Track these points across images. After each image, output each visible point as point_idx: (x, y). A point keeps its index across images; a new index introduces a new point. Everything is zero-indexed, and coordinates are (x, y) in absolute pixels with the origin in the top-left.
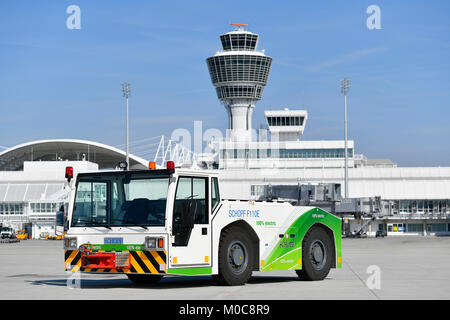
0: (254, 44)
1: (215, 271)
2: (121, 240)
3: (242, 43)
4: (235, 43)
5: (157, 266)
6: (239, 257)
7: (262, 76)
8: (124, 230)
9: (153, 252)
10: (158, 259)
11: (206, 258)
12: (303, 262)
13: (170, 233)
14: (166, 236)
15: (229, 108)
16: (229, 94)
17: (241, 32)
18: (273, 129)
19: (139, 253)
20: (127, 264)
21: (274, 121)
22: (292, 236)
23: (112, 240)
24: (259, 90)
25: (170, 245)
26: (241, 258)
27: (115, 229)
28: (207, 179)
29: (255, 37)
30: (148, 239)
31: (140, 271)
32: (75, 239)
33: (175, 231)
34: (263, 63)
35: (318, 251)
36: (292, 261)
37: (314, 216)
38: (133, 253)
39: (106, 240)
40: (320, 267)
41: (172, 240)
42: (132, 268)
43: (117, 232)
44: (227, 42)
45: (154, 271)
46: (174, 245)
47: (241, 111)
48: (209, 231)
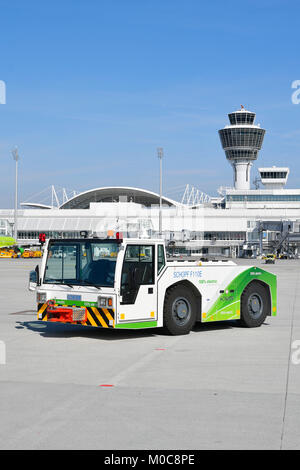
0: (252, 120)
1: (160, 324)
2: (80, 296)
3: (244, 120)
4: (239, 120)
5: (107, 321)
6: (183, 311)
7: (258, 143)
8: (83, 288)
9: (104, 309)
10: (108, 315)
11: (152, 313)
12: (241, 312)
13: (118, 293)
14: (114, 297)
15: (234, 166)
16: (234, 156)
17: (243, 111)
18: (264, 180)
19: (93, 309)
20: (84, 318)
21: (265, 175)
22: (232, 291)
23: (73, 296)
24: (256, 153)
25: (118, 304)
26: (185, 311)
27: (76, 288)
28: (153, 246)
29: (253, 116)
30: (100, 298)
31: (94, 324)
32: (45, 294)
33: (122, 293)
34: (259, 133)
35: (255, 303)
36: (232, 312)
37: (252, 273)
38: (89, 309)
39: (68, 296)
40: (257, 316)
41: (120, 299)
42: (88, 322)
43: (77, 290)
44: (233, 119)
45: (105, 325)
46: (121, 304)
47: (243, 168)
48: (155, 291)
